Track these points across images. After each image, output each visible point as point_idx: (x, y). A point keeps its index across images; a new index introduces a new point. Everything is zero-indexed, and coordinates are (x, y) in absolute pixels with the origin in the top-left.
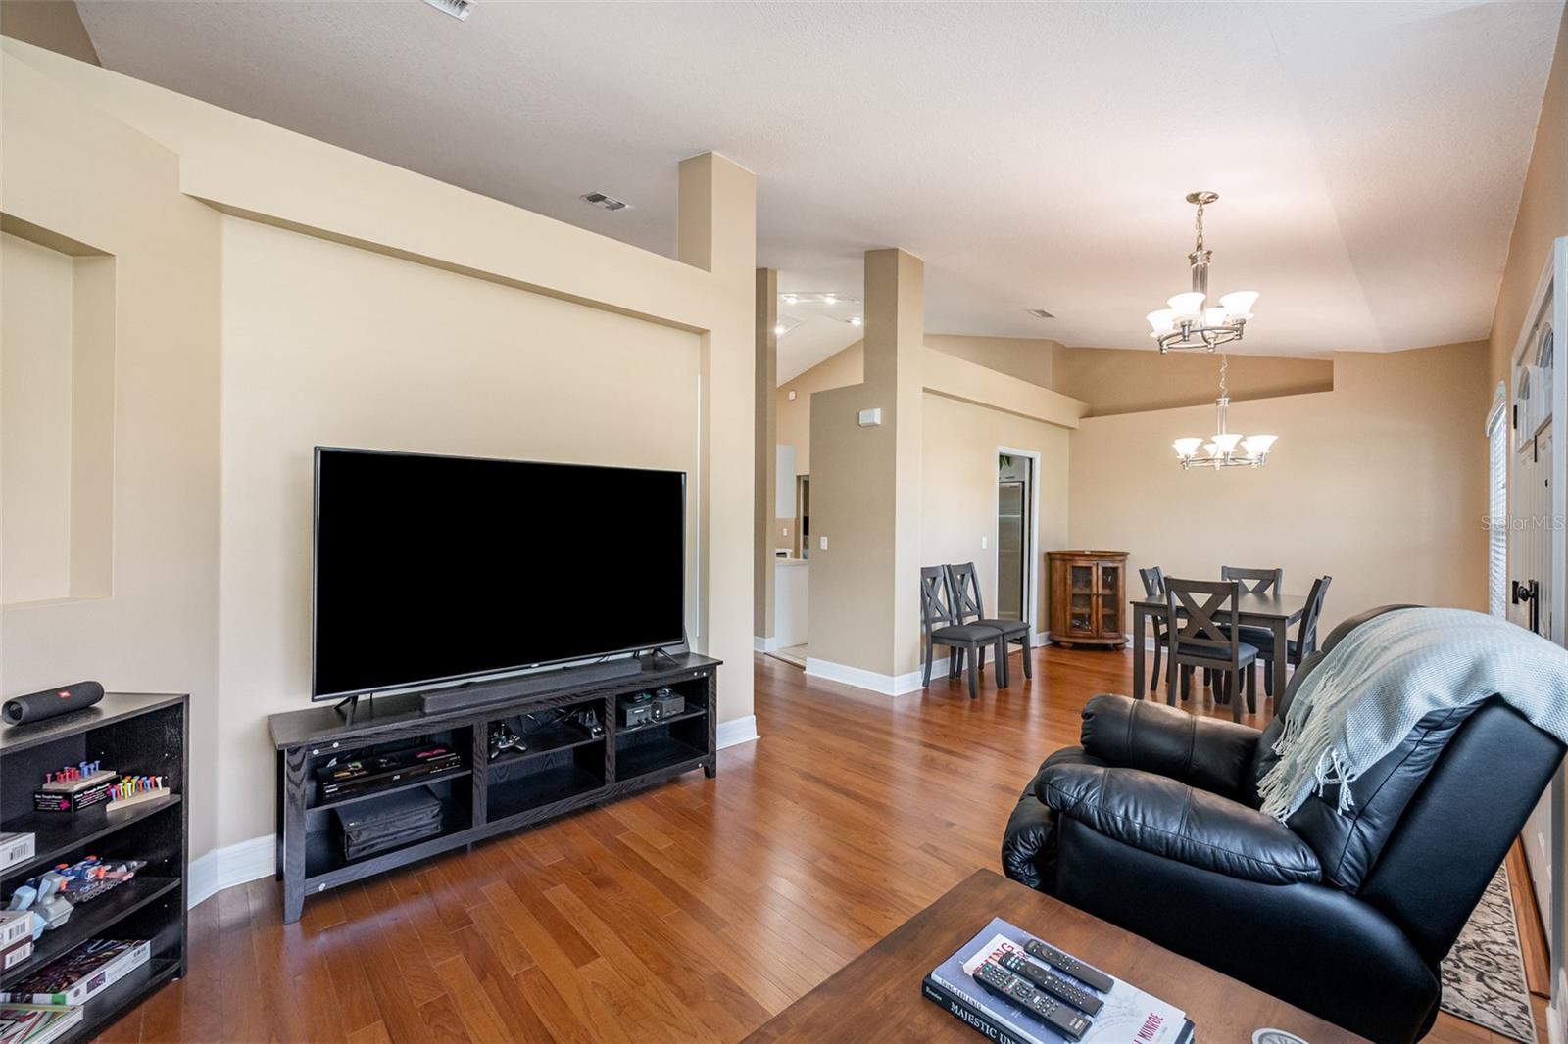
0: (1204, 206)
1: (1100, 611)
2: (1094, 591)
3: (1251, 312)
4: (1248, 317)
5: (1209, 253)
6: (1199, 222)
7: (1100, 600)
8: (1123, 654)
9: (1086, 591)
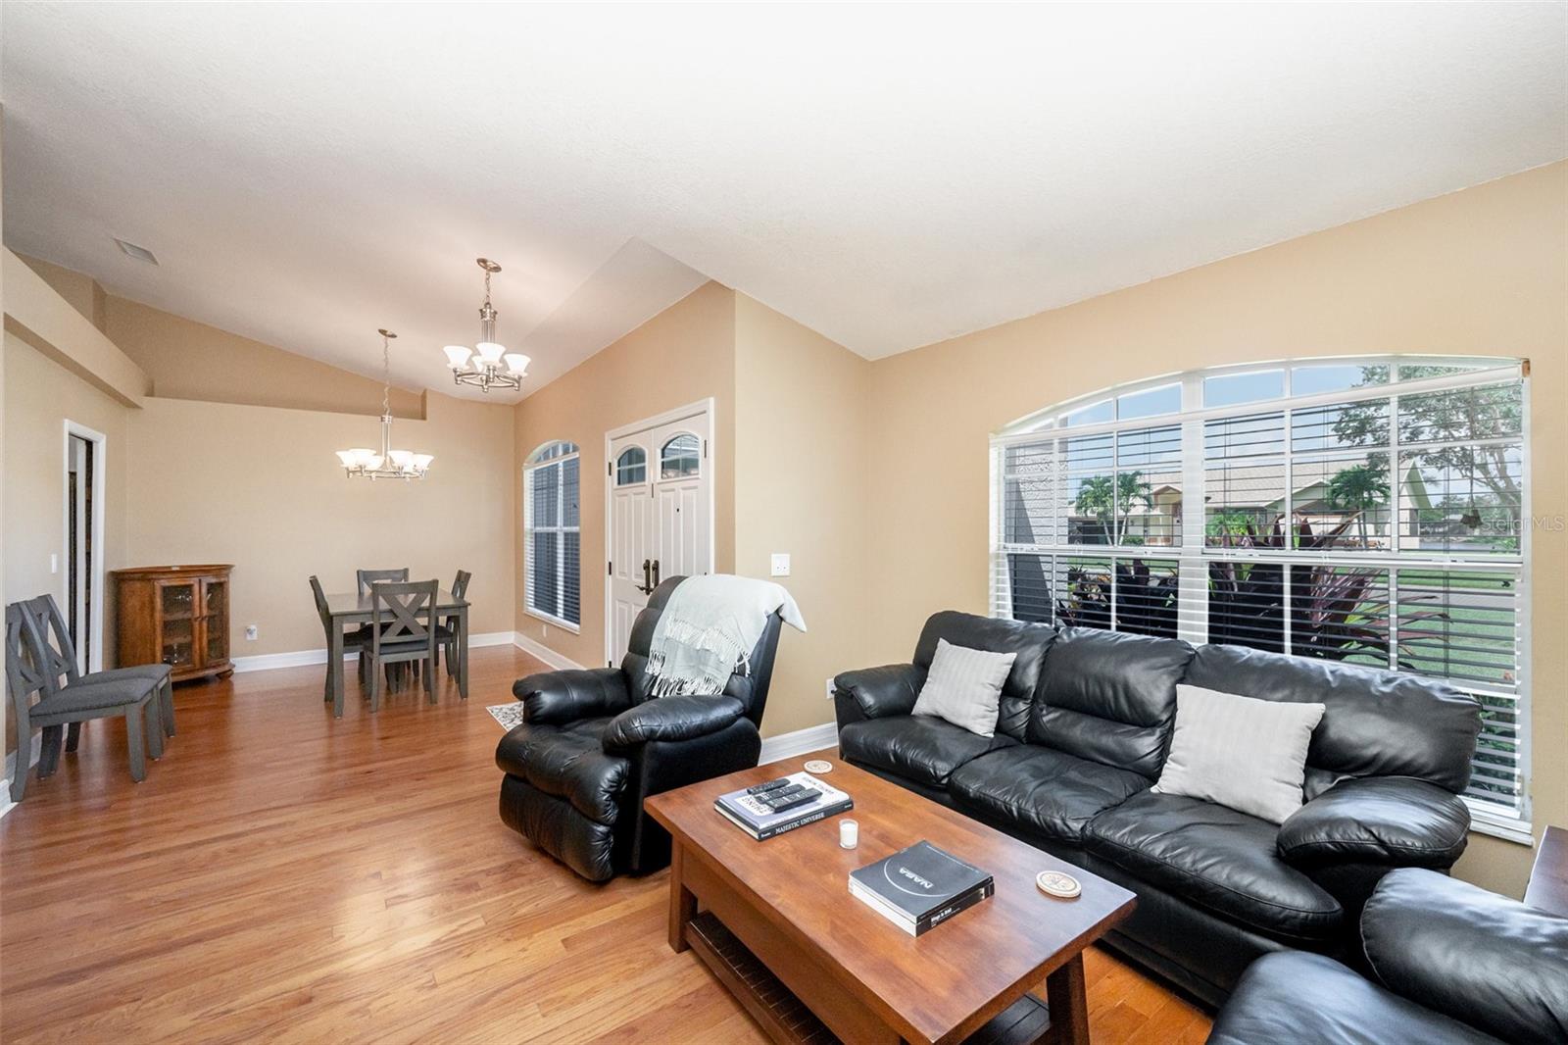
0: (491, 273)
1: (202, 636)
2: (197, 614)
3: (525, 371)
4: (525, 375)
5: (496, 313)
6: (487, 284)
7: (205, 624)
8: (230, 682)
9: (188, 615)
